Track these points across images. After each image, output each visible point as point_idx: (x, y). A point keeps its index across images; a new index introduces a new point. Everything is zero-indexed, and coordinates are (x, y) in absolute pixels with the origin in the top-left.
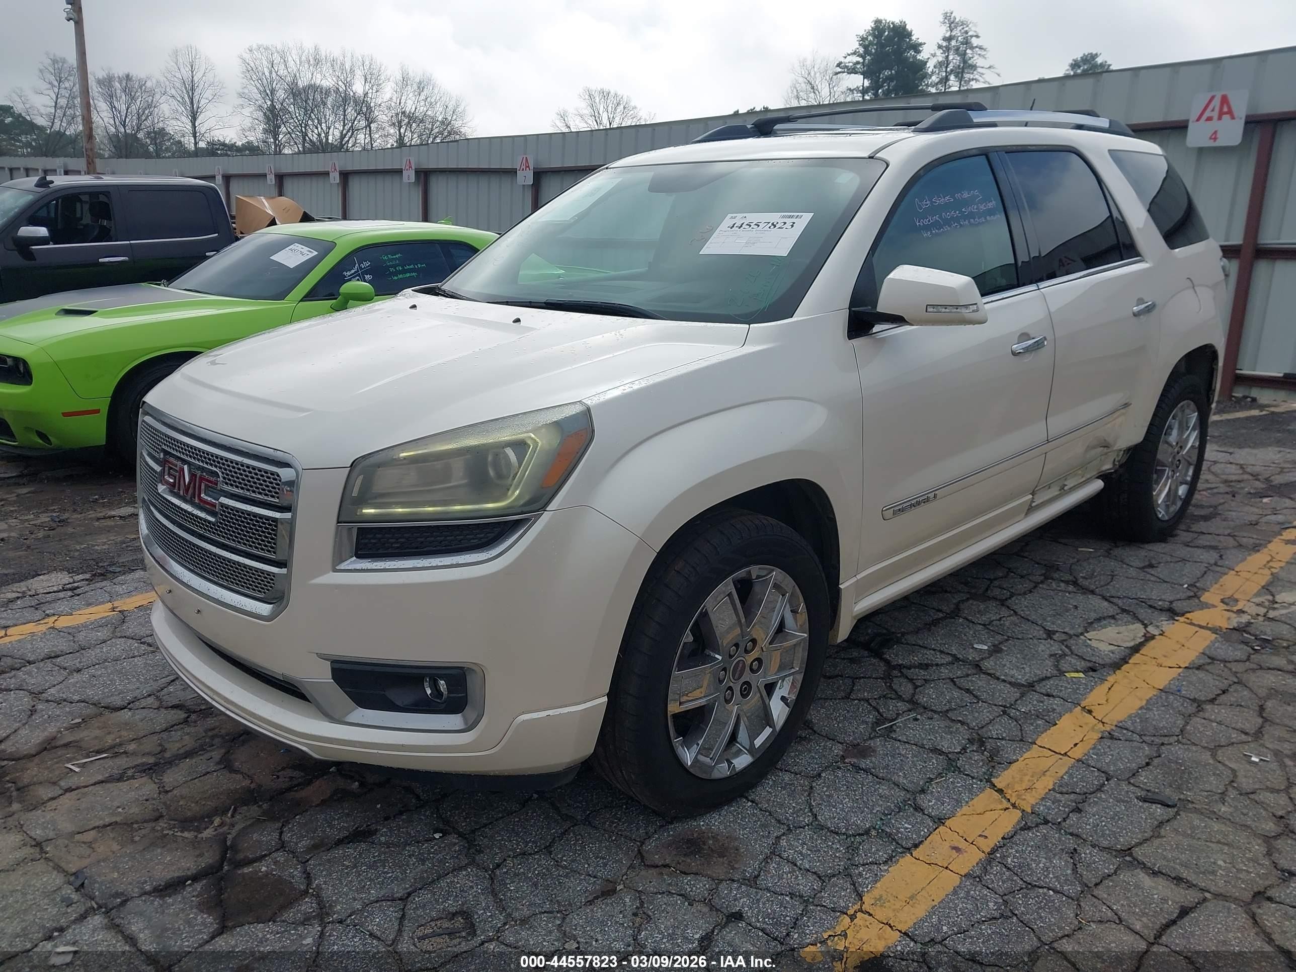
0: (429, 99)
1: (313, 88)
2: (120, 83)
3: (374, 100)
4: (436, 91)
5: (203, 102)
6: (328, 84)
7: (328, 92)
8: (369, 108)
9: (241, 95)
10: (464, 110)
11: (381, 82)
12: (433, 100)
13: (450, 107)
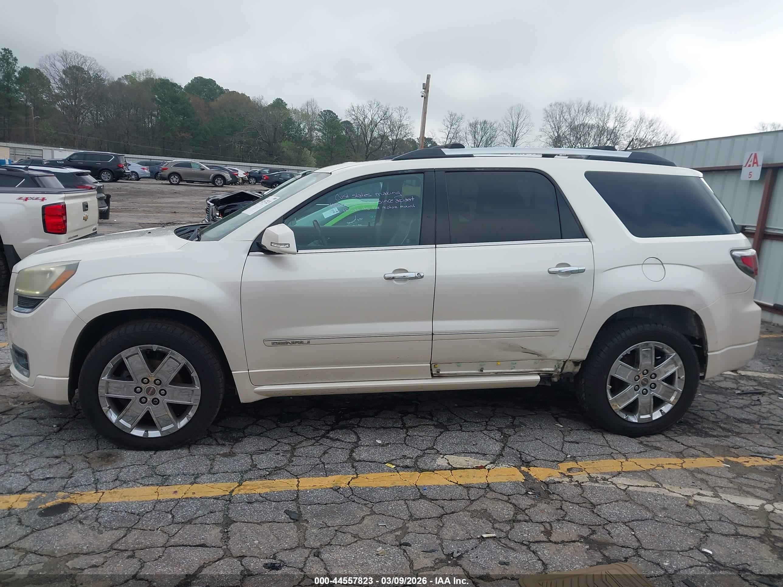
0: (655, 131)
1: (584, 125)
2: (480, 125)
3: (620, 132)
4: (661, 125)
5: (521, 134)
6: (593, 122)
7: (592, 127)
8: (616, 136)
9: (541, 130)
10: (679, 137)
11: (626, 121)
12: (658, 131)
13: (670, 136)
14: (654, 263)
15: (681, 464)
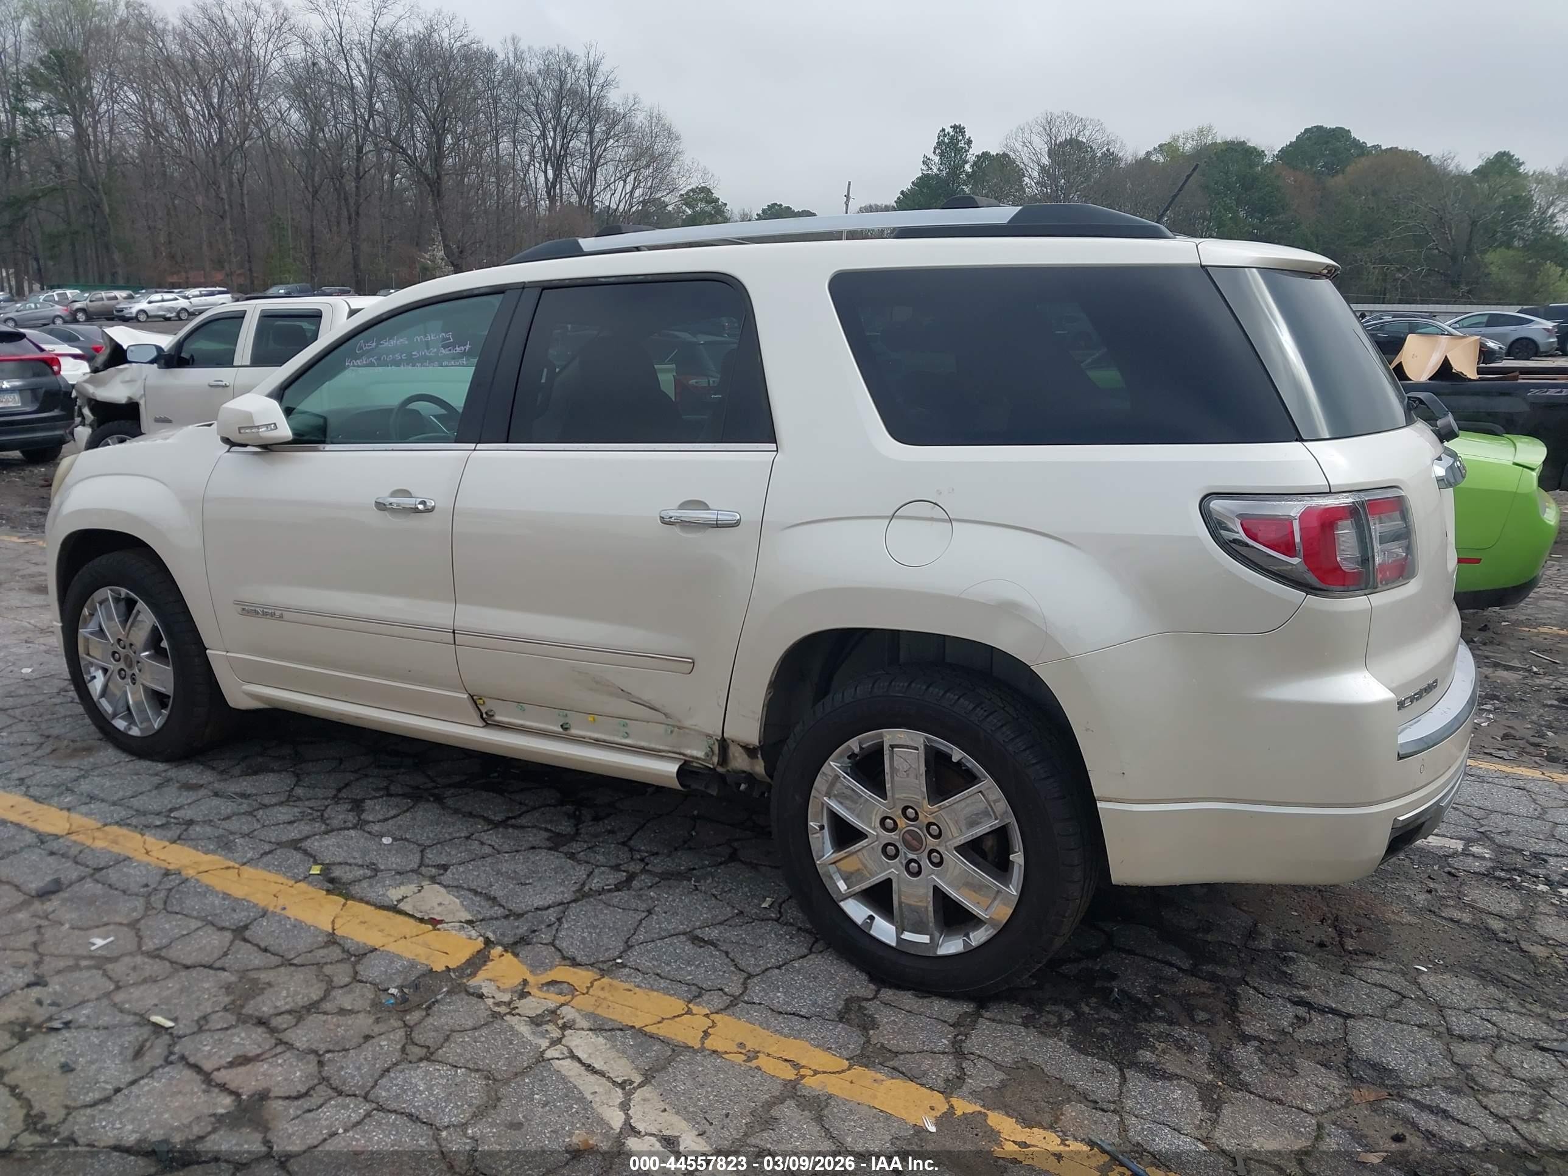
14: (929, 516)
15: (816, 1072)
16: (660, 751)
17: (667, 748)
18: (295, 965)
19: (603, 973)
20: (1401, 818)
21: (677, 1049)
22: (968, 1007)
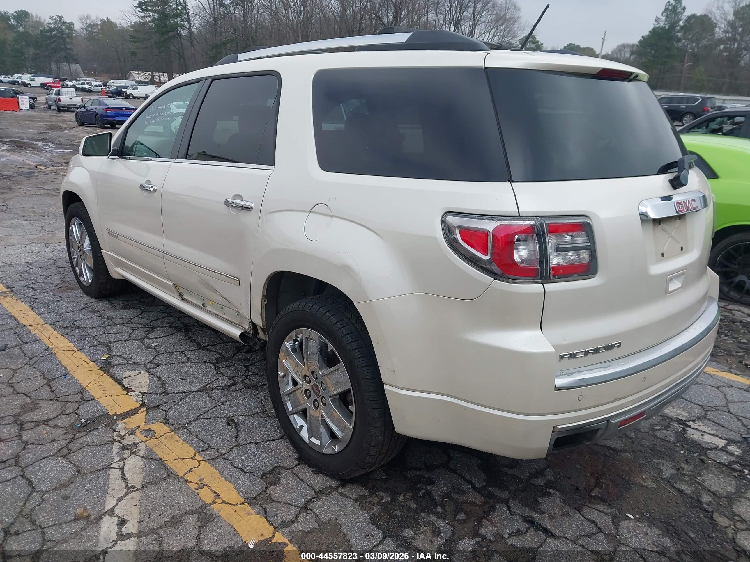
14: (324, 213)
15: (224, 502)
16: (235, 324)
17: (238, 323)
18: (58, 400)
19: (175, 430)
20: (559, 427)
21: (170, 474)
22: (334, 483)
